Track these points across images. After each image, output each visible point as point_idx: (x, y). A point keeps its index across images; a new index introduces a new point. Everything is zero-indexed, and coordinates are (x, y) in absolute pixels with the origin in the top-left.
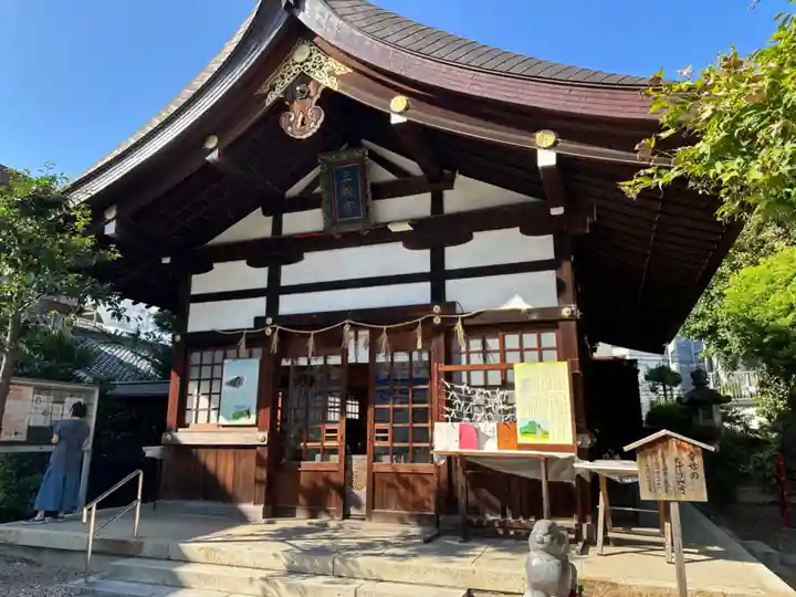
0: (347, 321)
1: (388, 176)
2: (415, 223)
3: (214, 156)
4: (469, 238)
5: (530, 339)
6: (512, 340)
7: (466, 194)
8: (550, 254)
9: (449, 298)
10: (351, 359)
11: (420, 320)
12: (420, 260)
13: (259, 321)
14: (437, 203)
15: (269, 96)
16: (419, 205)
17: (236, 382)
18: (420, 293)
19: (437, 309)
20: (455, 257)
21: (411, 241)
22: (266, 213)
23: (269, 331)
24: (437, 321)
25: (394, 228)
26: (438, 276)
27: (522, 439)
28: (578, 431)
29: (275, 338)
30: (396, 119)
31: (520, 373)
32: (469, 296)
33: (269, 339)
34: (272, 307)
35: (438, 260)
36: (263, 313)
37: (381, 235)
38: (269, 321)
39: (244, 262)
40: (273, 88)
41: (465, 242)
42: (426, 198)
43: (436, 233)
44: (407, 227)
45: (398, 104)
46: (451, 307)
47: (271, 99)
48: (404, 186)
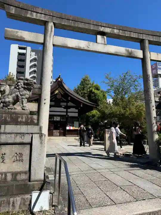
1: (62, 100)
2: (65, 106)
5: (75, 119)
7: (70, 104)
8: (77, 111)
9: (68, 114)
10: (54, 120)
11: (65, 116)
12: (65, 110)
14: (67, 104)
16: (65, 104)
18: (65, 114)
20: (69, 110)
21: (64, 108)
25: (62, 106)
26: (67, 112)
30: (69, 99)
31: (75, 122)
32: (70, 114)
35: (67, 110)
37: (61, 107)
42: (66, 103)
43: (67, 107)
44: (64, 106)
45: (69, 98)
46: (68, 116)
47: (55, 93)
48: (64, 102)
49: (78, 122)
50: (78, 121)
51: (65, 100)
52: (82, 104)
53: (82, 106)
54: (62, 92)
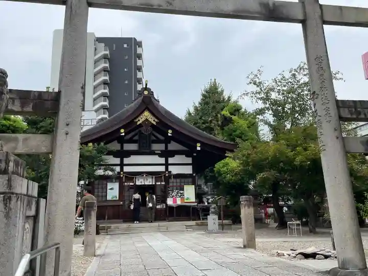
0: (144, 174)
1: (155, 138)
2: (161, 151)
3: (123, 134)
4: (174, 156)
5: (186, 180)
6: (183, 180)
8: (191, 162)
11: (163, 175)
12: (162, 160)
13: (119, 173)
14: (166, 147)
17: (112, 189)
18: (162, 169)
19: (167, 172)
20: (171, 160)
21: (161, 155)
22: (119, 142)
23: (122, 176)
24: (167, 175)
25: (156, 152)
26: (167, 165)
27: (185, 201)
28: (196, 199)
29: (124, 178)
30: (169, 135)
31: (185, 187)
32: (174, 170)
34: (122, 169)
35: (167, 161)
36: (119, 171)
37: (152, 153)
38: (122, 173)
39: (112, 156)
40: (139, 120)
42: (164, 145)
43: (166, 154)
44: (159, 152)
45: (170, 131)
46: (170, 172)
47: (138, 123)
48: (158, 141)
49: (194, 186)
50: (193, 183)
51: (162, 138)
52: (199, 145)
53: (199, 148)
54: (154, 121)
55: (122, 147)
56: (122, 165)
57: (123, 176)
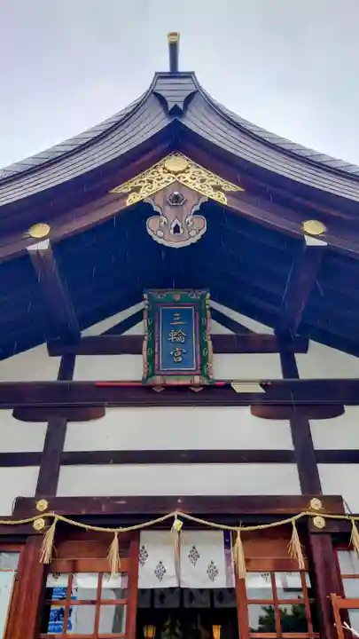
0: (176, 514)
3: (40, 247)
9: (327, 490)
11: (293, 520)
12: (277, 434)
13: (26, 509)
14: (289, 367)
15: (131, 196)
16: (268, 367)
18: (282, 481)
19: (315, 503)
20: (327, 434)
22: (52, 352)
23: (39, 524)
24: (318, 523)
26: (306, 456)
29: (51, 533)
30: (310, 242)
33: (41, 535)
35: (302, 435)
36: (30, 492)
38: (42, 504)
39: (8, 412)
40: (137, 190)
41: (333, 416)
42: (274, 359)
44: (256, 389)
45: (313, 225)
46: (335, 502)
54: (217, 188)
55: (67, 369)
56: (51, 460)
57: (50, 520)
